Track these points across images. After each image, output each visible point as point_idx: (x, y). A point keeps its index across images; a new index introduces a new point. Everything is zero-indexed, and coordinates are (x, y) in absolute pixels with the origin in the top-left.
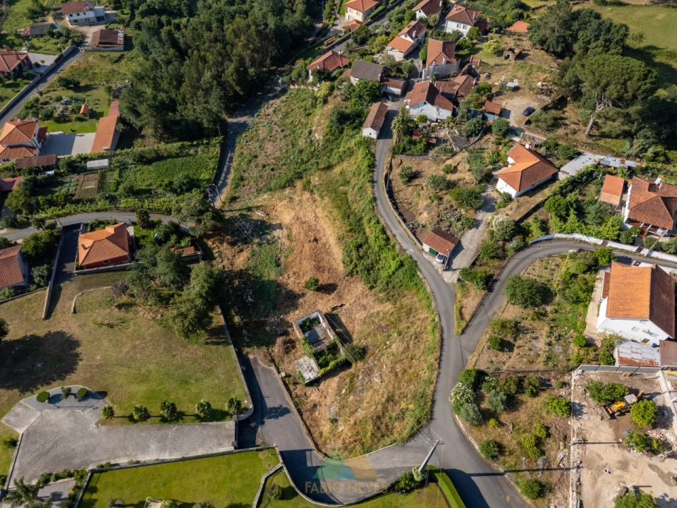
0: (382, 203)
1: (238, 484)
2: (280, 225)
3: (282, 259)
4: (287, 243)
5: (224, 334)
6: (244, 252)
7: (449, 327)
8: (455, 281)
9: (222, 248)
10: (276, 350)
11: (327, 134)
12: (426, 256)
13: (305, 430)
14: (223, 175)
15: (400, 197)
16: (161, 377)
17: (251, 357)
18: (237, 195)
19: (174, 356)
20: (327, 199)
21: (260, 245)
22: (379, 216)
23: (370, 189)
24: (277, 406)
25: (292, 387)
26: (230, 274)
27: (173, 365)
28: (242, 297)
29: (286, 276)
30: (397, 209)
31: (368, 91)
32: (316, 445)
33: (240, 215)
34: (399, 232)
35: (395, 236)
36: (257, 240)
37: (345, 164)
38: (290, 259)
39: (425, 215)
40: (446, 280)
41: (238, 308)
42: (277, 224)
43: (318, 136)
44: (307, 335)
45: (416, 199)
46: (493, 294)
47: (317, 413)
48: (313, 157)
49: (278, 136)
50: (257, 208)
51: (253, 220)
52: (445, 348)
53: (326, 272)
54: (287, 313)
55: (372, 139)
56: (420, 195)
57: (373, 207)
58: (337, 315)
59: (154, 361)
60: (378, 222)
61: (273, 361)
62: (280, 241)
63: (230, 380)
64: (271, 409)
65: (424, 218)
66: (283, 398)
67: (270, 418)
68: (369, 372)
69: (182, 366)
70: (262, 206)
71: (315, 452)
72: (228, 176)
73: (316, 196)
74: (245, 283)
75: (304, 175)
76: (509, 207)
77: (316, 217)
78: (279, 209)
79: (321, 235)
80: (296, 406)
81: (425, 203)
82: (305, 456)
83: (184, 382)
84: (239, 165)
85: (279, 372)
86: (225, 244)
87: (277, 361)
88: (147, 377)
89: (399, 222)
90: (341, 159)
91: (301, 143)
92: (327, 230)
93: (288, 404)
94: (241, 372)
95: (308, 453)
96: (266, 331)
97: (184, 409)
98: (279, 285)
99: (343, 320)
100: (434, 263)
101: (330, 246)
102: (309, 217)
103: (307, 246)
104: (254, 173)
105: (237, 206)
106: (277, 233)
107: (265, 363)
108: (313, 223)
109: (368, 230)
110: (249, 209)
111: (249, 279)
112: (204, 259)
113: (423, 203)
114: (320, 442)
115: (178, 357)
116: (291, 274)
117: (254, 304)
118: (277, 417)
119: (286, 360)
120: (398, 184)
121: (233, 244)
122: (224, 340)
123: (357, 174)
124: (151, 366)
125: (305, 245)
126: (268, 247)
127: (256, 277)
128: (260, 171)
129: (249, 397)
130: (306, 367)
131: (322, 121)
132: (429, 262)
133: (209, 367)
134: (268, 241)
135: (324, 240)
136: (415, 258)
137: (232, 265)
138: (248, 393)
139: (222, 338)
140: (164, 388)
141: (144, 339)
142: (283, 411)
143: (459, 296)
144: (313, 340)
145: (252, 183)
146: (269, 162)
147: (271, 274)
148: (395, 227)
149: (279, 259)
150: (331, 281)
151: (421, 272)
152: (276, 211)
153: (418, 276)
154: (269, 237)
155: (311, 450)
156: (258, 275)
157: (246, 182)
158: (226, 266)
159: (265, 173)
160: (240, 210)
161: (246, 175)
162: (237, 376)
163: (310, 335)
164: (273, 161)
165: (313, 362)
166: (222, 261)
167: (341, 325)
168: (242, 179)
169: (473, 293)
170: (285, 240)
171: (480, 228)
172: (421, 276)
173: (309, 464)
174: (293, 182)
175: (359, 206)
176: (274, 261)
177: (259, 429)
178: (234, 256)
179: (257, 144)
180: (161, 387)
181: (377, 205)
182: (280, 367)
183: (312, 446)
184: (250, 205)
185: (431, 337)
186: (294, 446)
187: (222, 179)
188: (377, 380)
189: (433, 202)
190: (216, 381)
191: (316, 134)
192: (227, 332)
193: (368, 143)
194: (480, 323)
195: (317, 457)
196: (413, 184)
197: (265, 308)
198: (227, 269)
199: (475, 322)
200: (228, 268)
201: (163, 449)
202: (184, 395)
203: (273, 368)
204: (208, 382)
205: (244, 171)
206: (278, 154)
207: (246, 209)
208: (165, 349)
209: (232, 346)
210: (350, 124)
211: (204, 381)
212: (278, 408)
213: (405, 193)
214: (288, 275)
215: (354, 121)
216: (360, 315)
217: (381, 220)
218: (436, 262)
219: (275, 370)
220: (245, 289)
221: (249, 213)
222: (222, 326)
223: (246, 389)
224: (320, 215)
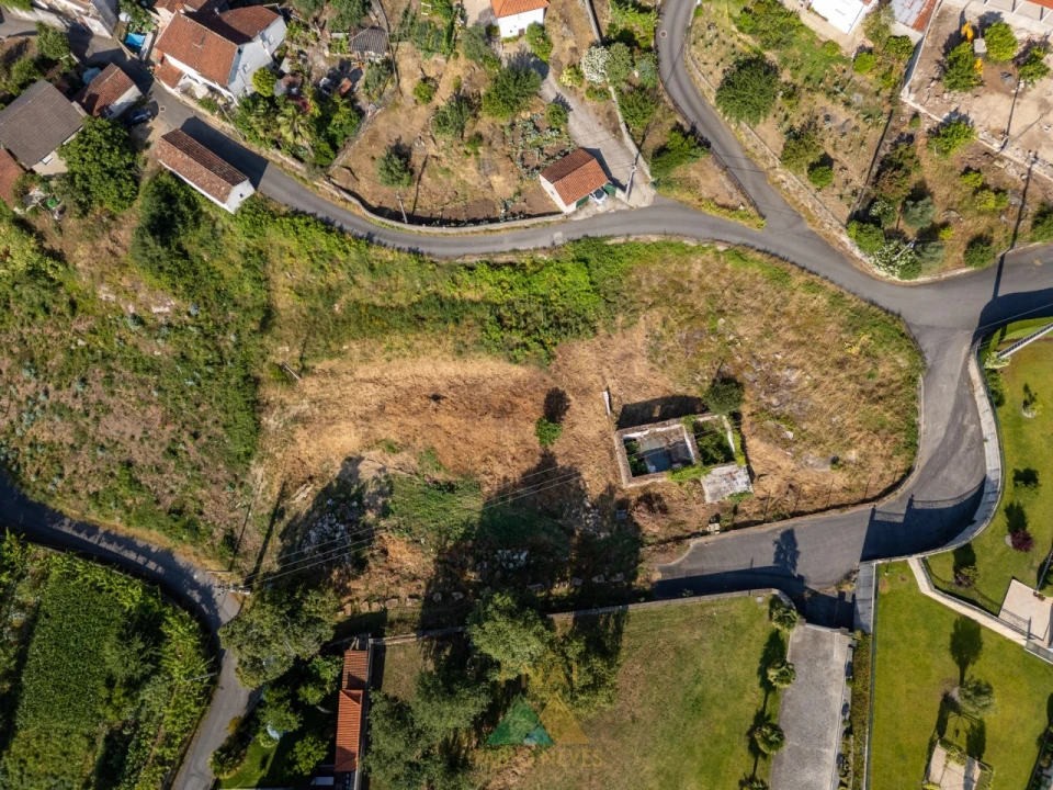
0: (430, 244)
1: (922, 635)
2: (349, 459)
3: (440, 476)
4: (403, 457)
5: (597, 618)
6: (390, 548)
7: (744, 235)
8: (653, 192)
9: (360, 593)
10: (656, 530)
11: (174, 286)
12: (582, 216)
13: (834, 513)
14: (132, 556)
15: (427, 206)
16: (676, 749)
17: (657, 577)
18: (219, 534)
19: (634, 720)
20: (353, 348)
21: (385, 512)
22: (459, 261)
23: (384, 252)
24: (774, 549)
25: (741, 519)
26: (438, 586)
27: (655, 723)
28: (510, 571)
29: (486, 478)
30: (458, 223)
31: (111, 150)
32: (864, 501)
33: (282, 536)
34: (505, 239)
35: (515, 251)
36: (370, 516)
37: (281, 280)
38: (450, 461)
39: (497, 180)
40: (644, 205)
41: (534, 582)
42: (343, 465)
43: (163, 308)
44: (652, 468)
45: (454, 180)
46: (714, 145)
47: (806, 488)
48: (214, 338)
49: (93, 398)
50: (283, 495)
51: (309, 513)
52: (782, 254)
53: (517, 400)
54: (581, 493)
55: (252, 198)
56: (447, 170)
57: (432, 262)
58: (625, 407)
59: (638, 760)
60: (470, 269)
61: (678, 540)
62: (391, 471)
63: (710, 621)
64: (777, 560)
65: (502, 185)
66: (764, 535)
67: (794, 565)
68: (772, 385)
69: (661, 709)
70: (285, 484)
71: (880, 505)
72: (140, 544)
73: (323, 364)
74: (478, 559)
75: (255, 372)
76: (554, 39)
77: (375, 381)
78: (310, 452)
79: (426, 384)
80: (785, 518)
81: (471, 168)
82: (880, 523)
83: (697, 705)
84: (128, 511)
85: (706, 534)
86: (352, 585)
87: (681, 533)
88: (668, 776)
89: (487, 230)
90: (263, 281)
91: (159, 349)
92: (418, 370)
93: (774, 531)
94: (696, 600)
95: (878, 517)
96: (606, 540)
97: (752, 712)
98: (502, 494)
99: (638, 399)
100: (601, 209)
101: (459, 377)
102: (371, 395)
103: (444, 420)
104: (174, 484)
105: (253, 540)
106: (367, 471)
107: (679, 554)
108: (389, 392)
109: (470, 295)
110: (278, 513)
111: (470, 551)
112: (379, 635)
113: (469, 173)
114: (860, 495)
115: (638, 712)
116: (483, 467)
117: (534, 549)
118: (796, 554)
119: (683, 517)
120: (399, 196)
121: (361, 565)
122: (612, 621)
123: (320, 260)
124: (647, 768)
125: (438, 422)
126: (397, 497)
127: (465, 536)
128: (180, 465)
129: (753, 591)
130: (724, 484)
131: (126, 282)
132: (596, 216)
133: (672, 655)
134: (381, 493)
135: (442, 385)
136: (578, 235)
137: (415, 579)
138: (746, 592)
139: (607, 623)
140: (701, 745)
141: (580, 778)
142: (787, 544)
143: (687, 197)
144: (670, 459)
145: (202, 493)
146: (165, 439)
147: (470, 507)
148: (496, 242)
149: (436, 482)
150: (542, 397)
151: (612, 237)
152: (310, 459)
153: (617, 246)
154: (371, 489)
155: (874, 511)
156: (462, 530)
157: (191, 505)
158: (414, 591)
159: (195, 456)
160: (268, 536)
161: (169, 501)
162: (703, 607)
163: (653, 463)
164: (169, 428)
165: (719, 471)
166: (397, 597)
167: (648, 406)
168: (177, 512)
169: (693, 174)
170: (392, 462)
171: (572, 106)
172: (622, 240)
173: (900, 519)
174: (257, 402)
175: (407, 287)
176: (439, 494)
177: (812, 587)
178: (392, 571)
179: (85, 453)
180: (698, 751)
181: (429, 254)
182: (694, 530)
183: (868, 507)
184: (268, 509)
185: (751, 269)
186: (858, 536)
187: (141, 560)
188: (794, 376)
189: (477, 154)
190: (708, 645)
191: (155, 310)
192: (594, 612)
193: (257, 211)
194: (757, 189)
195: (891, 505)
196: (418, 169)
197: (549, 532)
198: (421, 592)
199: (751, 191)
200: (419, 587)
201: (818, 758)
202: (725, 707)
203: (693, 543)
204: (706, 661)
205: (158, 502)
206: (154, 412)
207: (273, 522)
208: (614, 736)
209: (631, 607)
210: (185, 226)
211: (702, 667)
212: (779, 548)
213: (429, 193)
214: (484, 473)
215: (181, 215)
216: (640, 368)
217: (469, 261)
218: (601, 205)
219: (702, 540)
220: (494, 561)
221: (287, 518)
222: (575, 620)
223: (736, 594)
224: (374, 373)
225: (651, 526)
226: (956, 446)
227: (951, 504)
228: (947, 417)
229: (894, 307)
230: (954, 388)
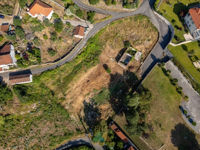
0: (67, 60)
1: (179, 51)
2: (83, 102)
3: (99, 92)
4: (91, 94)
5: (139, 89)
6: (102, 108)
7: (110, 20)
8: (92, 25)
9: (104, 118)
10: (135, 70)
11: (33, 101)
12: (85, 37)
13: (155, 47)
14: (64, 148)
15: (62, 54)
16: (165, 94)
17: (141, 76)
18: (75, 131)
19: (157, 96)
21: (96, 104)
22: (74, 58)
23: (62, 67)
24: (152, 58)
25: (144, 59)
26: (113, 106)
27: (159, 94)
28: (121, 94)
29: (105, 86)
30: (69, 53)
31: (2, 89)
32: (157, 42)
33: (85, 122)
34: (78, 49)
35: (81, 50)
36: (94, 106)
37: (49, 85)
38: (98, 88)
39: (69, 42)
40: (93, 27)
41: (126, 93)
42: (83, 103)
43: (34, 106)
45: (62, 47)
46: (95, 11)
47: (148, 47)
48: (47, 103)
49: (36, 131)
50: (79, 116)
51: (85, 115)
52: (118, 18)
53: (100, 71)
54: (120, 75)
55: (33, 76)
56: (60, 46)
57: (70, 62)
58: (115, 58)
59: (162, 100)
60: (77, 58)
61: (139, 69)
62: (91, 98)
63: (153, 75)
64: (153, 59)
65: (70, 42)
66: (149, 58)
67: (156, 58)
68: (132, 37)
69: (159, 92)
70: (78, 114)
71: (159, 41)
72: (64, 145)
73: (67, 91)
74: (115, 97)
75: (58, 102)
76: (57, 14)
77: (77, 87)
78: (77, 106)
79: (85, 81)
80: (149, 53)
81: (63, 43)
82: (161, 43)
83: (162, 86)
84: (58, 142)
85: (141, 65)
86: (101, 118)
87: (138, 68)
88: (167, 98)
89: (74, 50)
90: (46, 88)
91: (40, 113)
92: (82, 80)
93: (149, 56)
94: (149, 74)
95: (160, 42)
96: (130, 78)
97: (169, 80)
98: (110, 86)
99: (116, 55)
100: (87, 33)
101: (88, 75)
102: (78, 89)
103: (92, 83)
104: (61, 131)
105: (81, 127)
106: (88, 101)
107: (141, 70)
108: (81, 87)
110: (81, 119)
111: (113, 97)
112: (112, 121)
113: (63, 44)
114: (155, 42)
115: (156, 95)
116: (103, 85)
117: (121, 89)
118: (155, 56)
119: (137, 65)
120: (56, 56)
121: (100, 114)
122: (141, 87)
123: (52, 77)
124: (164, 100)
125: (92, 84)
126: (95, 100)
128: (59, 127)
129: (155, 66)
130: (138, 56)
131: (24, 108)
132: (87, 35)
133: (153, 84)
134: (93, 102)
135: (87, 79)
136: (88, 40)
137: (109, 108)
138: (154, 67)
139: (141, 88)
140: (167, 90)
141: (158, 110)
142: (153, 56)
143: (97, 21)
144: (128, 59)
145: (66, 128)
146: (53, 126)
147: (107, 92)
148: (77, 51)
149: (99, 93)
150: (103, 67)
151: (92, 36)
152: (78, 107)
153: (94, 36)
154: (91, 103)
155: (159, 42)
156: (109, 96)
157: (66, 131)
158: (111, 110)
159: (60, 123)
160: (83, 124)
161: (63, 134)
162: (150, 74)
163: (126, 62)
164: (52, 123)
165: (136, 55)
166: (109, 113)
167: (118, 55)
168: (66, 134)
169: (96, 17)
170: (90, 96)
171: (69, 21)
172: (94, 35)
173: (163, 40)
174: (62, 107)
175: (69, 69)
176: (101, 94)
177: (160, 59)
178: (105, 111)
179: (42, 141)
180: (168, 92)
181: (69, 61)
182: (139, 66)
183: (158, 42)
184: (79, 120)
185: (116, 24)
186: (160, 47)
187: (66, 147)
188: (134, 34)
189: (62, 40)
190: (156, 78)
191: (33, 108)
192: (138, 88)
193: (35, 78)
194: (106, 12)
195: (160, 40)
196: (55, 50)
197: (121, 84)
198: (112, 109)
200: (111, 109)
201: (181, 78)
202: (165, 83)
203: (141, 67)
204: (158, 80)
205: (61, 136)
206: (48, 123)
207: (81, 121)
208: (156, 100)
209: (142, 83)
211: (158, 81)
212: (152, 57)
213: (61, 51)
214: (104, 85)
215: (24, 89)
216: (112, 51)
217: (75, 57)
219: (142, 66)
220: (118, 95)
221: (83, 118)
222: (136, 92)
223: (153, 68)
224: (76, 86)
225: (133, 70)
226: (161, 25)
227: (167, 33)
228: (157, 22)
229: (139, 13)
230: (155, 17)
